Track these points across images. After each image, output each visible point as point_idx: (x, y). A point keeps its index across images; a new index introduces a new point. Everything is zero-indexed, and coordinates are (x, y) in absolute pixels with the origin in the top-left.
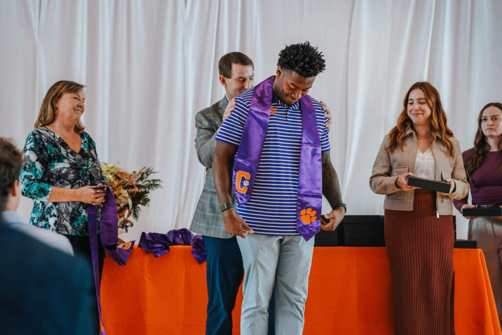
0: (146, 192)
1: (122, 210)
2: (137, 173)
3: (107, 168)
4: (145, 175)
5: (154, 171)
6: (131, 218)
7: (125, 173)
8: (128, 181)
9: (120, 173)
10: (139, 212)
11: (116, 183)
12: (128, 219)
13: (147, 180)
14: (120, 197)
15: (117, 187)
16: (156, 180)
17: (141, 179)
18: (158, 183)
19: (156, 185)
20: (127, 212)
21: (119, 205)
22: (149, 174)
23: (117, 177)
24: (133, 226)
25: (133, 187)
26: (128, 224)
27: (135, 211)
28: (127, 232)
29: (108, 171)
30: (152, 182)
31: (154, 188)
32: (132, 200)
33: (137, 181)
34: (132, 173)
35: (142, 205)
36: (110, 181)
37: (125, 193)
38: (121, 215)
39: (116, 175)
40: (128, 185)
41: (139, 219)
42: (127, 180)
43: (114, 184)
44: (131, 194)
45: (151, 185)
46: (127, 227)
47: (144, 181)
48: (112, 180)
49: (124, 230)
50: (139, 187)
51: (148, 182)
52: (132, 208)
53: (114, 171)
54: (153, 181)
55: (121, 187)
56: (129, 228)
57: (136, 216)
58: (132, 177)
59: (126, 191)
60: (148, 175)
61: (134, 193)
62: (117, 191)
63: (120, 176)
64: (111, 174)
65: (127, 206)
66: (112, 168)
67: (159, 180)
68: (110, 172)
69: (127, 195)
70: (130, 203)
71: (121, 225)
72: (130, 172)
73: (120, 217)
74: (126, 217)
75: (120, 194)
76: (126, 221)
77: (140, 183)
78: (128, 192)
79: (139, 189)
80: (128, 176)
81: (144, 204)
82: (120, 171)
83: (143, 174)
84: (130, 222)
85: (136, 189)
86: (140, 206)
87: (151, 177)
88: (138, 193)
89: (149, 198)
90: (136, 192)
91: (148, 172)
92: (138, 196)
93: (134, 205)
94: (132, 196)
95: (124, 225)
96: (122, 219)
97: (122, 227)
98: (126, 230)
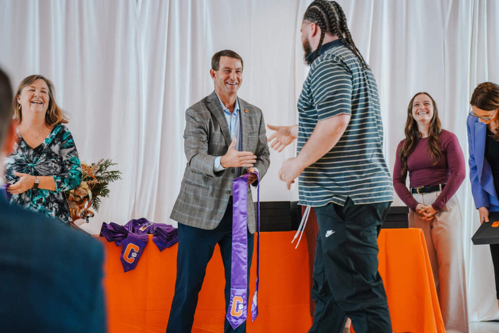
0: (105, 184)
1: (81, 202)
2: (96, 164)
4: (104, 167)
5: (112, 162)
6: (91, 209)
7: (84, 165)
8: (87, 173)
10: (99, 202)
12: (88, 209)
13: (106, 171)
16: (115, 172)
17: (100, 170)
18: (117, 174)
19: (116, 176)
20: (86, 204)
21: (79, 197)
22: (108, 166)
24: (94, 217)
25: (92, 179)
26: (89, 215)
27: (94, 201)
28: (88, 222)
30: (111, 174)
31: (114, 180)
32: (92, 191)
33: (97, 173)
34: (91, 165)
37: (84, 184)
38: (81, 206)
40: (88, 177)
41: (100, 209)
44: (90, 186)
45: (110, 176)
46: (88, 217)
47: (103, 172)
49: (85, 220)
50: (98, 178)
51: (106, 174)
52: (92, 199)
54: (112, 172)
56: (89, 219)
57: (96, 207)
58: (91, 169)
59: (85, 183)
60: (106, 167)
61: (94, 184)
65: (87, 197)
69: (87, 187)
70: (90, 194)
71: (82, 216)
72: (89, 164)
73: (81, 208)
74: (86, 207)
76: (87, 212)
77: (99, 174)
78: (87, 183)
79: (99, 181)
80: (87, 169)
81: (103, 195)
83: (102, 166)
84: (91, 212)
85: (95, 181)
86: (99, 197)
87: (110, 169)
88: (98, 184)
89: (109, 189)
90: (96, 183)
91: (107, 164)
92: (97, 187)
93: (94, 196)
94: (91, 188)
95: (85, 216)
96: (83, 210)
97: (83, 218)
98: (87, 220)
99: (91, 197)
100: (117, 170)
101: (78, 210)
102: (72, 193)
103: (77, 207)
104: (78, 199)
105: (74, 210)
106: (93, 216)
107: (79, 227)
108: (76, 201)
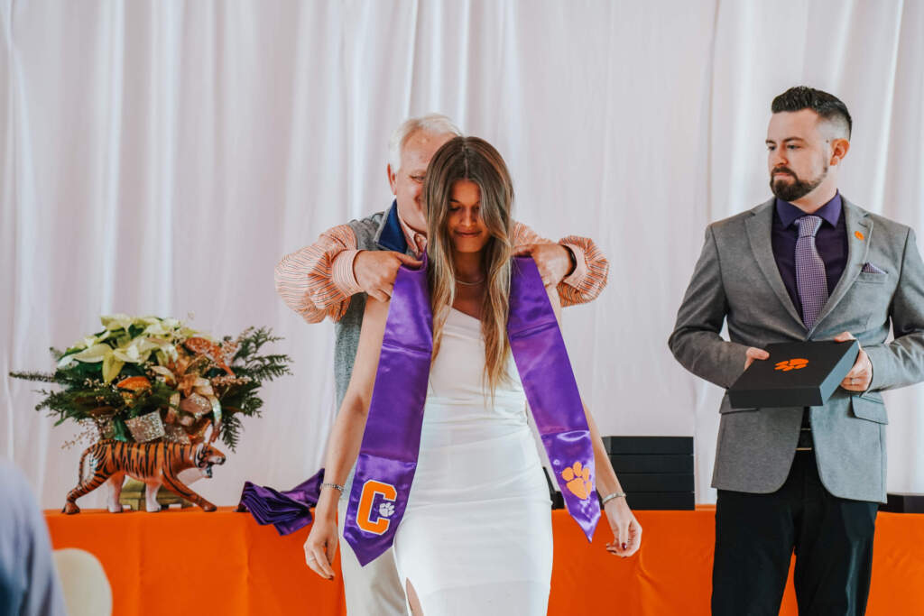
0: (254, 385)
1: (197, 426)
2: (234, 340)
3: (164, 328)
4: (252, 344)
5: (273, 335)
6: (219, 445)
7: (205, 341)
8: (211, 358)
9: (194, 339)
10: (237, 429)
11: (185, 363)
12: (212, 445)
13: (257, 356)
14: (193, 396)
15: (187, 372)
16: (277, 357)
17: (243, 353)
18: (282, 363)
19: (278, 368)
20: (208, 432)
21: (191, 415)
22: (263, 342)
23: (186, 350)
25: (223, 373)
26: (213, 459)
27: (227, 427)
28: (210, 477)
29: (167, 336)
30: (267, 362)
31: (273, 376)
32: (222, 403)
33: (235, 359)
34: (222, 341)
35: (245, 414)
36: (171, 359)
37: (205, 385)
38: (194, 437)
39: (184, 346)
40: (212, 369)
41: (239, 445)
42: (209, 356)
43: (180, 365)
44: (219, 389)
45: (266, 368)
46: (211, 464)
47: (249, 358)
48: (176, 356)
49: (205, 472)
50: (239, 371)
51: (257, 362)
52: (222, 421)
53: (179, 336)
54: (271, 358)
55: (197, 373)
56: (214, 468)
57: (230, 439)
58: (223, 349)
59: (207, 382)
60: (258, 345)
61: (226, 386)
62: (186, 382)
63: (193, 347)
64: (173, 342)
65: (210, 415)
66: (176, 329)
67: (284, 356)
68: (170, 339)
69: (209, 391)
70: (217, 409)
71: (197, 461)
72: (216, 338)
73: (194, 442)
74: (206, 441)
75: (194, 389)
76: (208, 452)
77: (241, 363)
78: (212, 384)
79: (237, 377)
80: (212, 348)
81: (248, 412)
82: (195, 336)
83: (247, 342)
84: (218, 453)
85: (231, 378)
86: (239, 415)
87: (265, 350)
88: (235, 386)
89: (262, 398)
90: (232, 384)
91: (259, 340)
92: (236, 392)
93: (227, 414)
94: (221, 394)
95: (206, 461)
96: (200, 447)
97: (200, 466)
98: (210, 472)
99: (218, 418)
100: (281, 354)
101: (188, 448)
102: (174, 407)
103: (185, 439)
104: (186, 421)
105: (178, 448)
106: (224, 460)
107: (189, 487)
108: (183, 426)
